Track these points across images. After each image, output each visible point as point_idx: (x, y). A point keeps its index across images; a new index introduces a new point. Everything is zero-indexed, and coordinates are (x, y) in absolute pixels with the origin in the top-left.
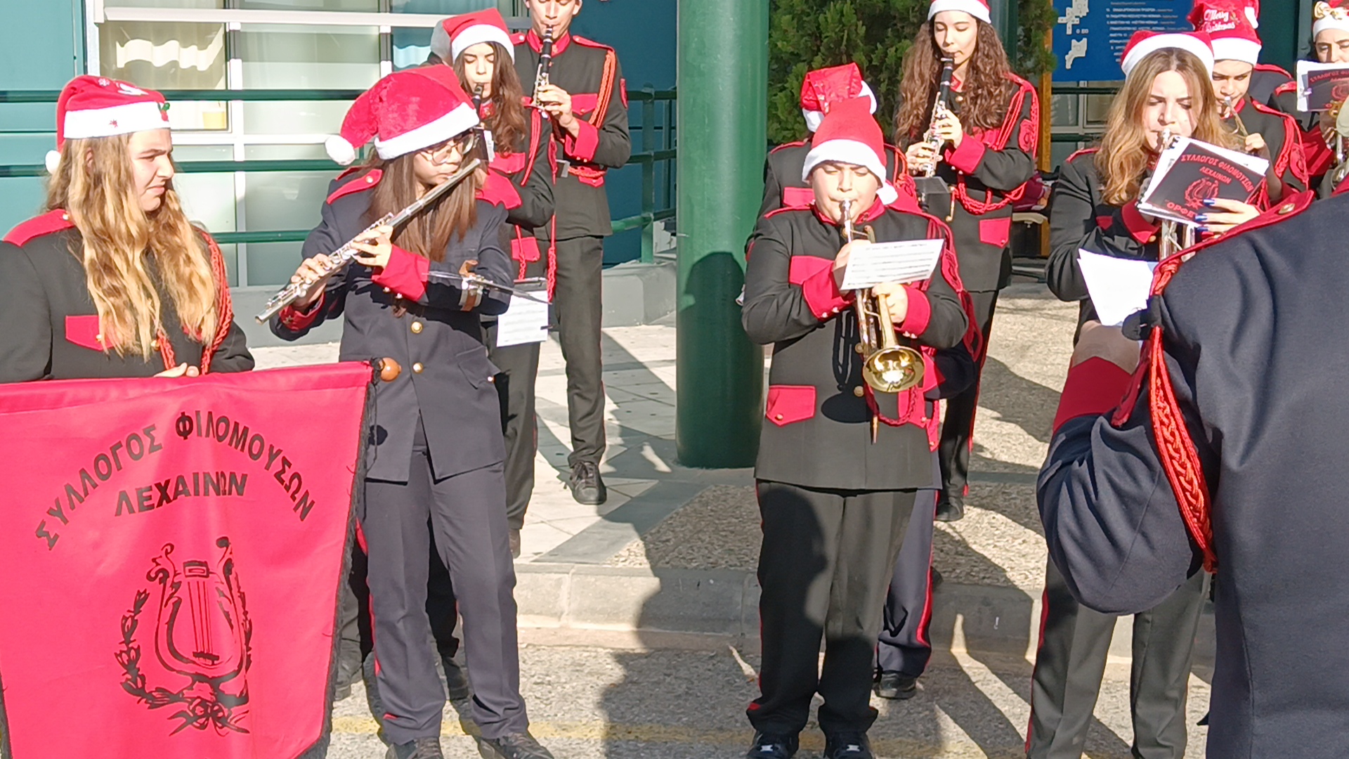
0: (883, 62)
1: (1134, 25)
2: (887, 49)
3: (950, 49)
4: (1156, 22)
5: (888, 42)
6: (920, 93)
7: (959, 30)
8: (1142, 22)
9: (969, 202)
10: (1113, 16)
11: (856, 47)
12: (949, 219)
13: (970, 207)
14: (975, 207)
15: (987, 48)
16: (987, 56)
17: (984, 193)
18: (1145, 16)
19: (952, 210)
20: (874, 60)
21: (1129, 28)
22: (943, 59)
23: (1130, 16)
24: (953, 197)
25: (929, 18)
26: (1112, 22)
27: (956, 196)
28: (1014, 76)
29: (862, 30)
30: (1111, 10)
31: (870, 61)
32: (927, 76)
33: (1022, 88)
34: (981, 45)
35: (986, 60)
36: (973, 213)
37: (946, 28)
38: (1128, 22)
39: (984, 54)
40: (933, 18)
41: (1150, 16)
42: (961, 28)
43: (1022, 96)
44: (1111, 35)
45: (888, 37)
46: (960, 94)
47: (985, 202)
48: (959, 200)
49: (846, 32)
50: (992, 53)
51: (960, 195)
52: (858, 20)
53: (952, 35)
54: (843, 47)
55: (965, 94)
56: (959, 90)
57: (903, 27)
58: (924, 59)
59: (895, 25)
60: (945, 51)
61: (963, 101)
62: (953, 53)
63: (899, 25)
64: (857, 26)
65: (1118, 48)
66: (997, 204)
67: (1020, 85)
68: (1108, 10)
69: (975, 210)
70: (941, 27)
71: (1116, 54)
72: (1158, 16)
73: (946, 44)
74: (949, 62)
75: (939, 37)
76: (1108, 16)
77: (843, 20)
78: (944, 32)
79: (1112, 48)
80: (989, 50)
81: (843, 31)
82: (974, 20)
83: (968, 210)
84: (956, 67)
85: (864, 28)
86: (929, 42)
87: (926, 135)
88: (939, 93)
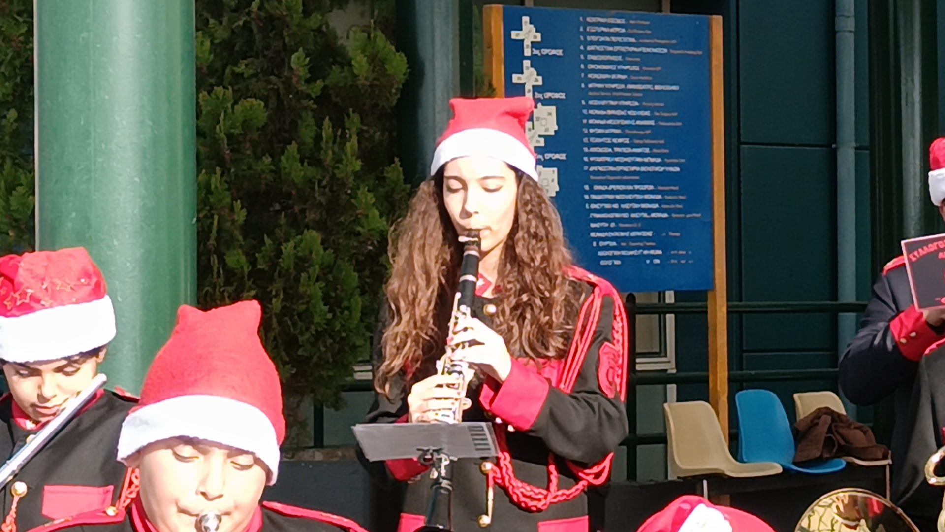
0: (274, 265)
1: (625, 211)
2: (280, 244)
3: (473, 223)
4: (656, 206)
5: (279, 234)
7: (488, 190)
8: (636, 206)
9: (520, 489)
10: (594, 197)
11: (230, 243)
12: (486, 520)
13: (523, 499)
14: (533, 499)
15: (534, 223)
17: (544, 468)
18: (639, 197)
19: (490, 504)
20: (260, 261)
21: (617, 215)
22: (462, 239)
23: (618, 197)
24: (491, 482)
25: (434, 170)
26: (593, 206)
27: (494, 478)
28: (580, 272)
29: (241, 216)
30: (591, 187)
31: (253, 263)
32: (434, 274)
33: (597, 290)
34: (523, 217)
35: (534, 242)
36: (528, 510)
37: (465, 187)
38: (616, 206)
39: (528, 231)
40: (442, 169)
41: (647, 197)
42: (492, 187)
43: (598, 304)
45: (279, 226)
46: (490, 301)
47: (548, 489)
48: (503, 489)
49: (216, 217)
51: (503, 478)
52: (234, 199)
53: (476, 199)
54: (212, 242)
55: (502, 301)
56: (488, 294)
57: (303, 211)
58: (429, 241)
59: (292, 207)
60: (464, 229)
61: (496, 314)
62: (479, 230)
63: (297, 209)
64: (232, 210)
65: (602, 244)
66: (567, 492)
67: (593, 285)
68: (587, 187)
69: (531, 503)
70: (455, 184)
71: (600, 253)
72: (659, 197)
73: (466, 214)
74: (474, 243)
75: (454, 203)
76: (586, 197)
77: (212, 199)
78: (461, 194)
79: (594, 244)
81: (212, 216)
82: (512, 174)
83: (518, 505)
84: (484, 254)
85: (244, 212)
86: (436, 214)
87: (440, 364)
88: (458, 295)
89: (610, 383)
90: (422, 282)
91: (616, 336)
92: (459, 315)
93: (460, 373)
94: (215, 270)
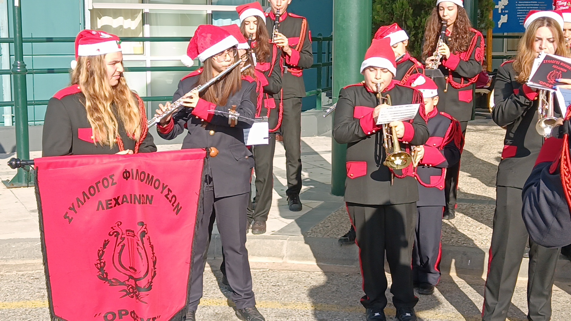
0: (420, 25)
1: (528, 9)
2: (422, 19)
3: (446, 18)
4: (537, 8)
5: (422, 16)
6: (433, 37)
7: (449, 10)
8: (531, 8)
9: (454, 83)
10: (519, 5)
11: (408, 19)
12: (446, 91)
13: (454, 86)
14: (457, 86)
15: (461, 18)
16: (462, 21)
17: (460, 79)
18: (532, 5)
19: (447, 87)
20: (416, 23)
21: (526, 10)
22: (443, 22)
23: (526, 5)
24: (447, 82)
25: (437, 5)
26: (518, 8)
27: (448, 81)
28: (473, 29)
29: (411, 11)
30: (518, 2)
31: (415, 24)
32: (436, 30)
33: (476, 34)
34: (459, 16)
35: (461, 23)
36: (456, 88)
37: (444, 9)
38: (525, 8)
39: (460, 20)
40: (439, 5)
41: (535, 5)
42: (450, 9)
43: (476, 38)
44: (518, 13)
45: (422, 14)
46: (450, 37)
47: (461, 83)
48: (449, 83)
49: (404, 12)
50: (463, 20)
51: (450, 80)
52: (410, 7)
53: (446, 12)
54: (403, 18)
55: (452, 37)
56: (449, 35)
57: (428, 10)
58: (435, 22)
59: (425, 9)
60: (443, 19)
61: (451, 41)
62: (447, 20)
63: (427, 9)
64: (409, 9)
65: (520, 18)
66: (466, 84)
67: (476, 33)
69: (456, 87)
70: (442, 8)
71: (520, 21)
72: (538, 5)
73: (444, 16)
74: (445, 23)
75: (441, 13)
76: (516, 5)
77: (404, 7)
78: (443, 11)
79: (518, 18)
80: (462, 19)
81: (403, 12)
82: (456, 6)
83: (453, 87)
84: (448, 26)
85: (412, 10)
86: (437, 15)
87: (434, 54)
88: (440, 36)
89: (478, 57)
90: (433, 32)
91: (481, 46)
92: (440, 42)
93: (439, 56)
94: (404, 26)
